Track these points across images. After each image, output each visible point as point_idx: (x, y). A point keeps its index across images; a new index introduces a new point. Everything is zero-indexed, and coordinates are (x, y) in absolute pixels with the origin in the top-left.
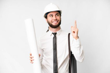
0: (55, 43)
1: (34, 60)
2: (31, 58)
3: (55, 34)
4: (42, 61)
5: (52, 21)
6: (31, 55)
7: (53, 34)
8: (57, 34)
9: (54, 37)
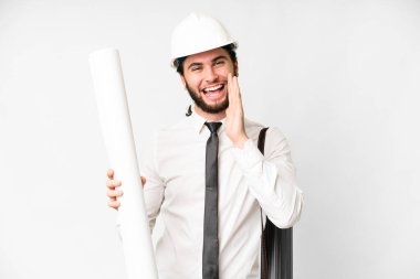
0: (215, 158)
1: (122, 194)
2: (113, 188)
6: (112, 176)
8: (222, 127)
9: (210, 140)
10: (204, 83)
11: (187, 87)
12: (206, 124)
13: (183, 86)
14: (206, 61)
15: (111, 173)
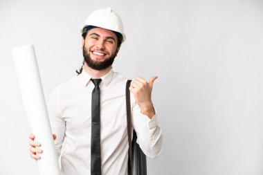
0: (97, 103)
1: (42, 152)
2: (34, 147)
3: (97, 82)
4: (61, 146)
5: (92, 49)
6: (33, 139)
7: (92, 82)
8: (102, 82)
9: (94, 90)
10: (95, 47)
11: (84, 47)
12: (91, 80)
13: (82, 46)
14: (103, 36)
15: (32, 137)
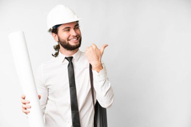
1: (31, 107)
2: (25, 104)
3: (70, 59)
4: (45, 108)
5: (69, 39)
6: (24, 99)
7: (66, 60)
10: (71, 37)
12: (66, 58)
15: (23, 97)
